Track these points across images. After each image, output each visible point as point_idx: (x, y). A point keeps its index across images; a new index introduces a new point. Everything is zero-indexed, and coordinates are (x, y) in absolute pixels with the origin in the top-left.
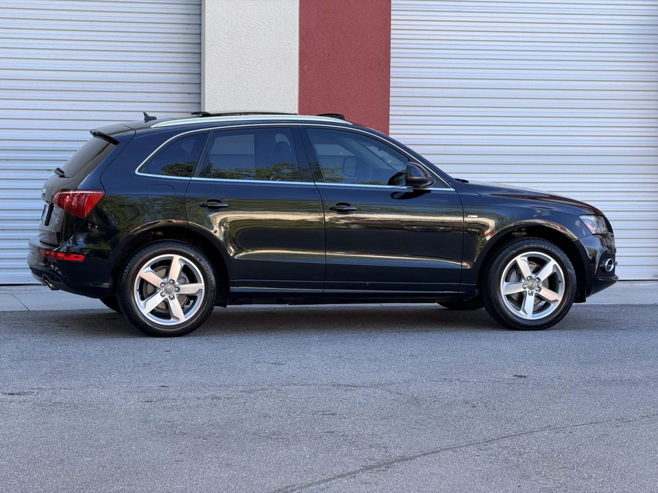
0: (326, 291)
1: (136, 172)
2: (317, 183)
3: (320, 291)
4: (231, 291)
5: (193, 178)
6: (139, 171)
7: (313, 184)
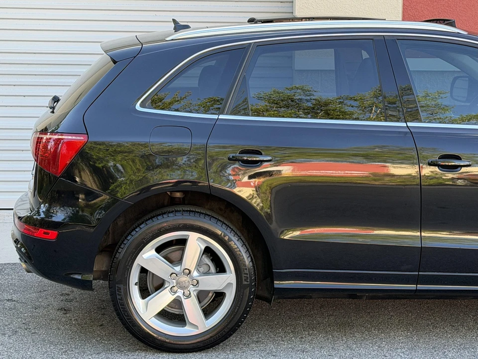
0: (420, 287)
1: (138, 107)
2: (410, 124)
3: (412, 287)
4: (276, 286)
5: (221, 117)
6: (142, 105)
7: (404, 125)
